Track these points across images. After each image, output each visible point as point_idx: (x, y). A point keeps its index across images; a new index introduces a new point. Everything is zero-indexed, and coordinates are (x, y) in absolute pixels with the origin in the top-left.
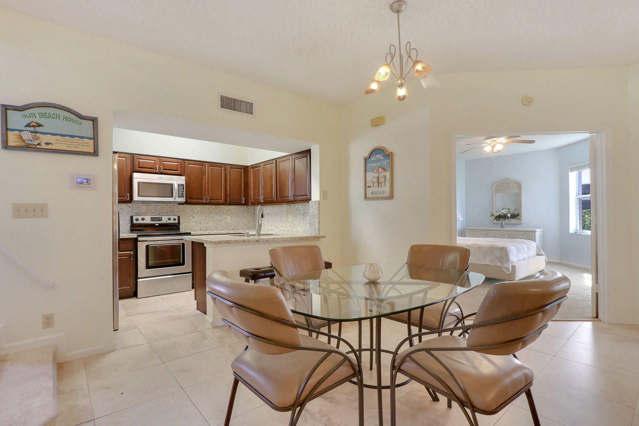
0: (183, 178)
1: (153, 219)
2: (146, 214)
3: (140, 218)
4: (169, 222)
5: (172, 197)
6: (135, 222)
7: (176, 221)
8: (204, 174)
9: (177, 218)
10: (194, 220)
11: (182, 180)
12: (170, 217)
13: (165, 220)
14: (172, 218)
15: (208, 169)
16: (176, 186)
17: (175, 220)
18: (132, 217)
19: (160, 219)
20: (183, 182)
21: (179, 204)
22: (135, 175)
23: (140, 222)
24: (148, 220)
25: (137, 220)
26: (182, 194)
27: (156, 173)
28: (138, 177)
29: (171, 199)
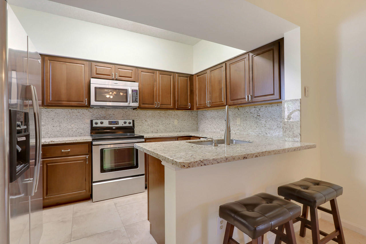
0: (137, 84)
1: (110, 123)
2: (105, 118)
3: (99, 121)
4: (124, 125)
5: (127, 102)
6: (94, 125)
7: (131, 125)
8: (155, 81)
9: (131, 121)
10: (147, 124)
11: (135, 86)
12: (126, 121)
13: (121, 124)
14: (128, 121)
15: (159, 77)
16: (130, 92)
17: (130, 123)
18: (92, 121)
19: (117, 123)
20: (137, 88)
21: (134, 109)
22: (93, 80)
23: (99, 125)
24: (106, 124)
25: (96, 123)
26: (136, 99)
27: (113, 80)
28: (95, 83)
29: (126, 104)
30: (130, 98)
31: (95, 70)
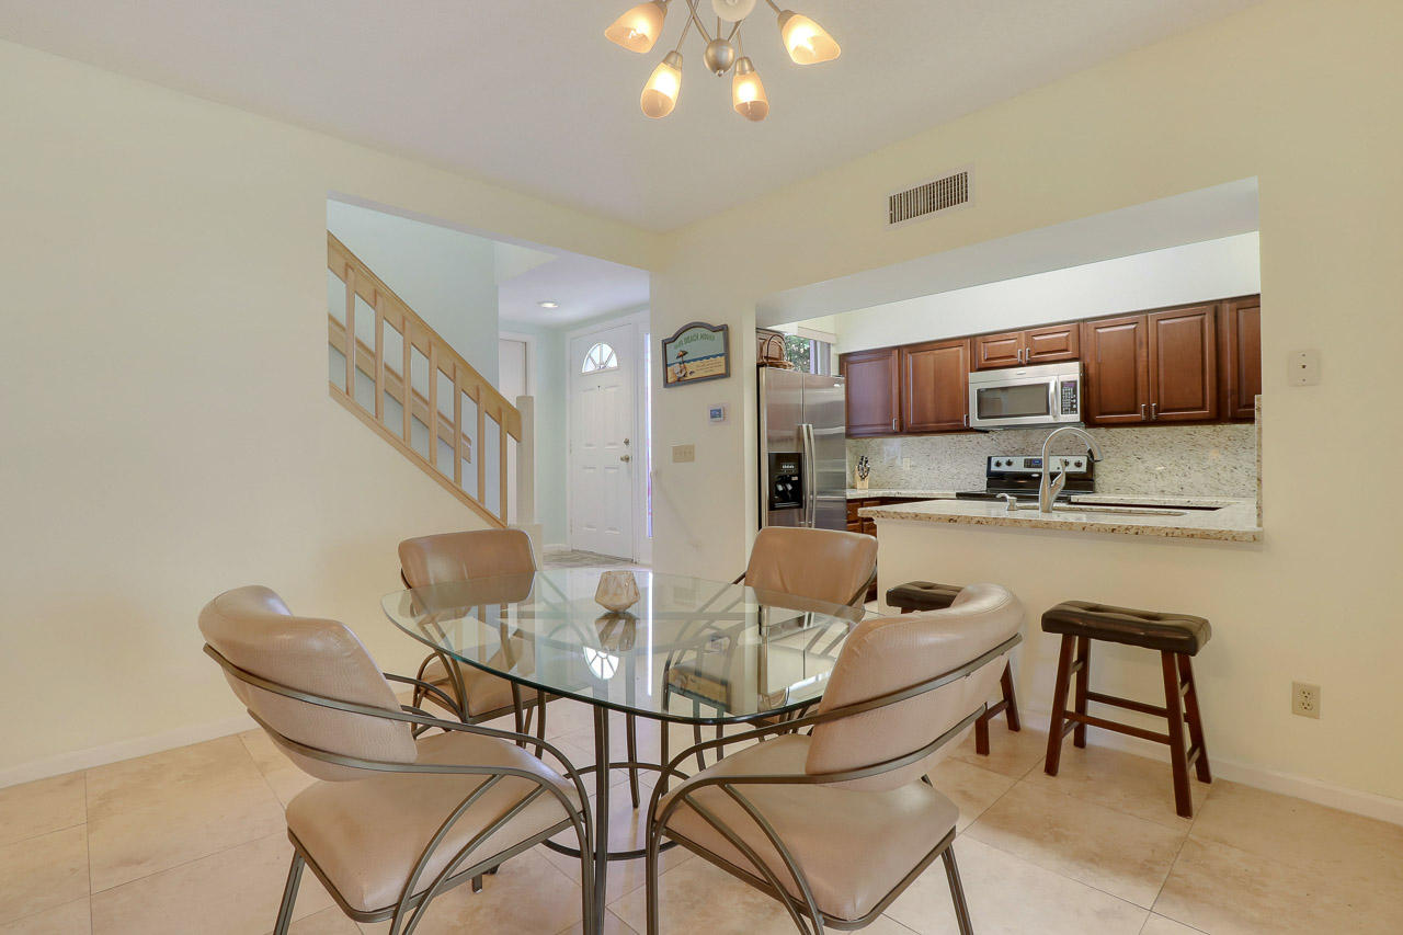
0: (1076, 366)
1: (1028, 464)
2: (1022, 452)
3: (1004, 459)
5: (1048, 413)
6: (994, 468)
7: (1083, 469)
8: (1141, 343)
9: (1084, 460)
10: (1142, 467)
11: (1072, 372)
12: (1068, 459)
13: (1056, 466)
14: (1072, 460)
16: (1056, 389)
17: (1078, 465)
18: (989, 459)
20: (1076, 378)
22: (973, 377)
23: (1004, 468)
24: (1017, 465)
25: (998, 464)
26: (1072, 404)
28: (979, 381)
29: (1048, 419)
30: (1056, 405)
31: (984, 352)
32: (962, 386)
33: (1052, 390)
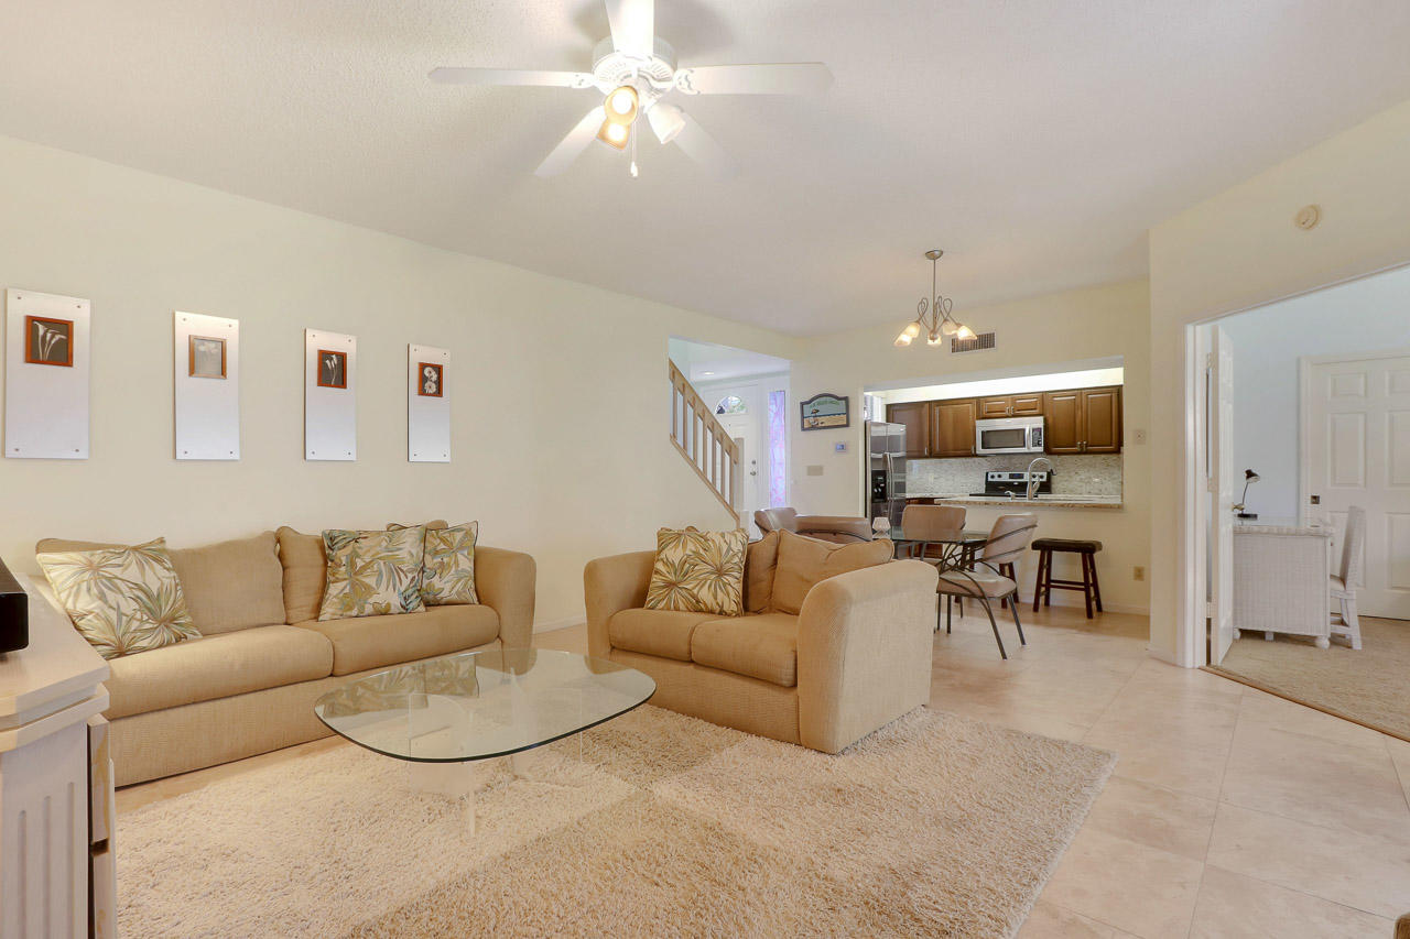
0: (1041, 418)
1: (1011, 476)
2: (1006, 469)
3: (996, 474)
5: (1024, 446)
6: (990, 479)
7: (1046, 480)
9: (1045, 474)
10: (1078, 478)
11: (1039, 422)
12: (1037, 474)
14: (1040, 474)
17: (1042, 477)
18: (987, 474)
19: (1021, 476)
20: (1041, 425)
22: (978, 422)
23: (996, 479)
24: (1006, 478)
25: (993, 477)
26: (1039, 441)
27: (1007, 417)
28: (982, 426)
29: (1024, 450)
30: (1029, 441)
31: (985, 407)
32: (971, 428)
33: (1027, 432)
